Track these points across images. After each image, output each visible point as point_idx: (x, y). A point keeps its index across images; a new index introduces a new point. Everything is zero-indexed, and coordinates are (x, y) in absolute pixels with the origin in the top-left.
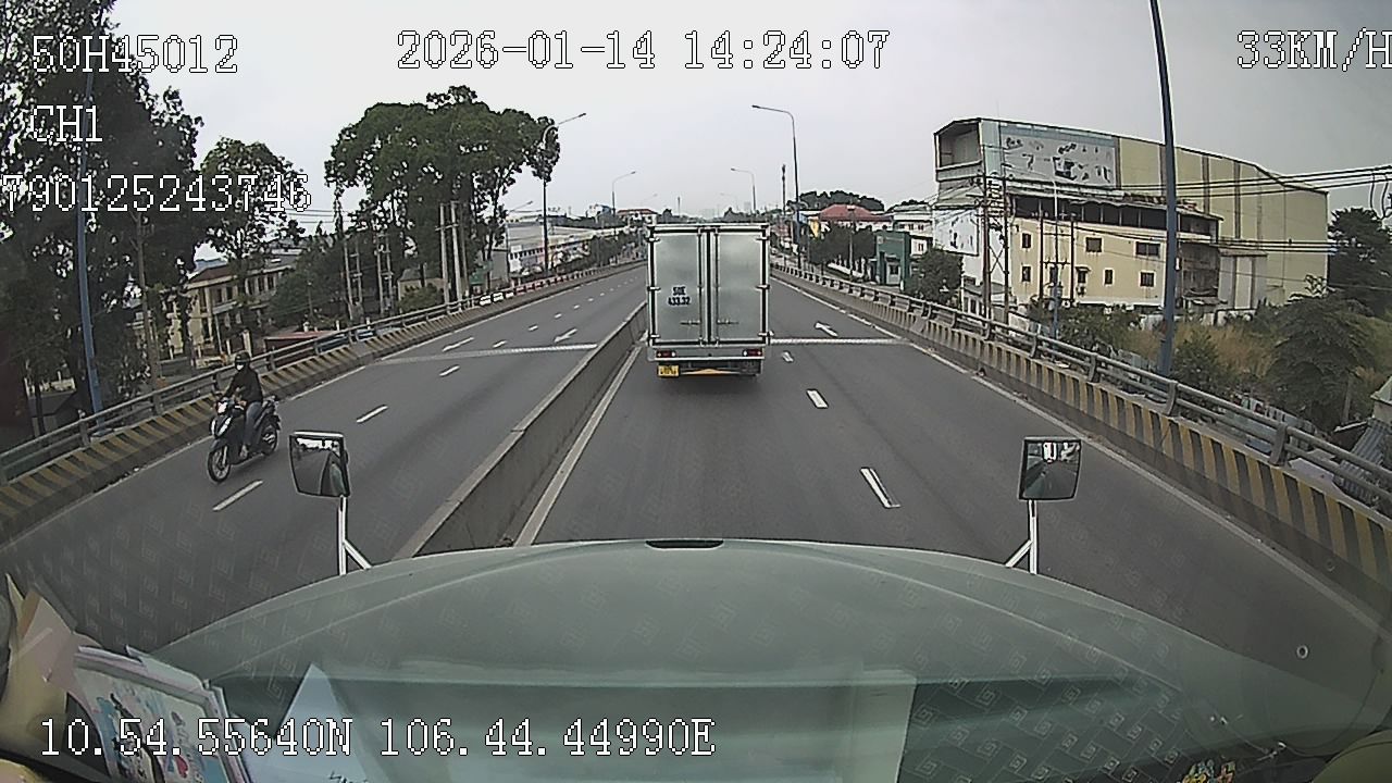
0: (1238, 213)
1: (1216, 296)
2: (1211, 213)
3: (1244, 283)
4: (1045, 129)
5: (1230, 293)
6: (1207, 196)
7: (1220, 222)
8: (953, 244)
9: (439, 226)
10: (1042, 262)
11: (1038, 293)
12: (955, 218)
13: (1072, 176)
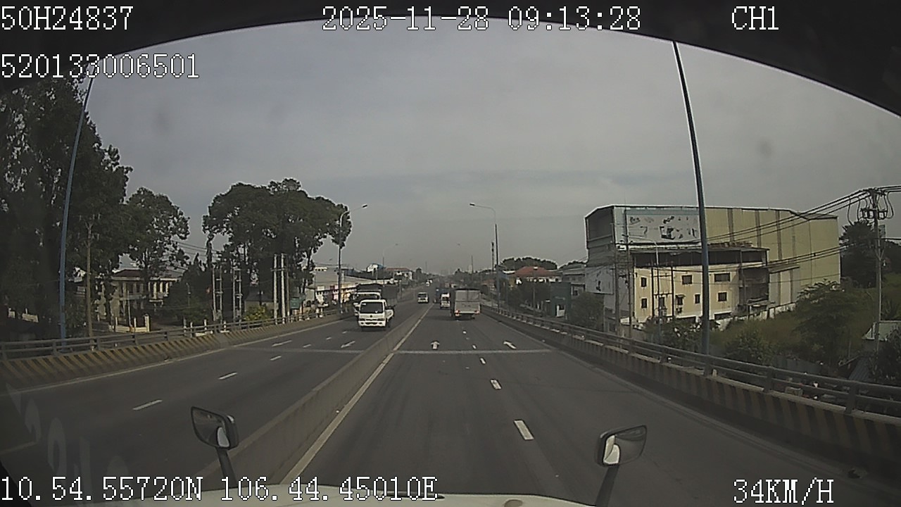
0: (780, 244)
1: (767, 299)
2: (762, 247)
3: (786, 288)
4: (655, 209)
5: (777, 295)
6: (759, 236)
7: (768, 252)
8: (598, 288)
9: (273, 268)
10: (653, 295)
11: (651, 315)
12: (598, 271)
13: (672, 237)
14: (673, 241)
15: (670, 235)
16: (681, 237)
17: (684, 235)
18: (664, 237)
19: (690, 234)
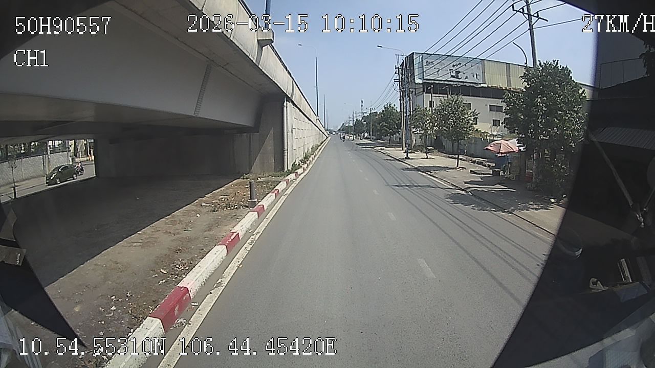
4: (446, 56)
13: (459, 77)
14: (460, 80)
15: (458, 76)
16: (466, 78)
17: (468, 77)
18: (452, 76)
19: (473, 76)
